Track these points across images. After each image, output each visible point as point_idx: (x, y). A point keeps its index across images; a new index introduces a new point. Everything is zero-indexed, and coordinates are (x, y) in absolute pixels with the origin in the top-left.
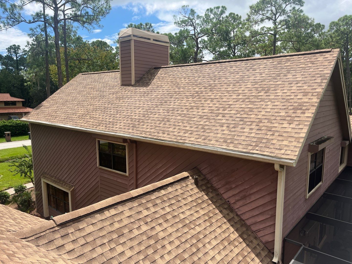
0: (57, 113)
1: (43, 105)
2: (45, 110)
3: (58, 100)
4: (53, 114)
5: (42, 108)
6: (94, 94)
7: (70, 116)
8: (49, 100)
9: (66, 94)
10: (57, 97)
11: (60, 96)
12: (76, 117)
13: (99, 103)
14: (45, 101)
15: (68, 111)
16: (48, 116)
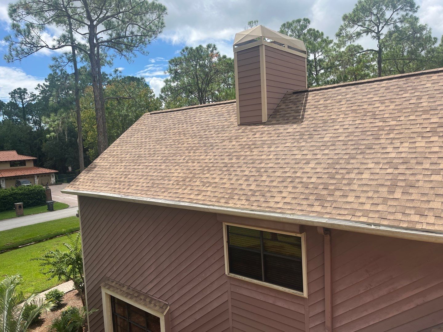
0: (129, 176)
1: (96, 164)
2: (104, 172)
3: (123, 156)
4: (121, 180)
5: (96, 169)
6: (189, 143)
7: (157, 182)
8: (106, 156)
9: (134, 146)
10: (120, 151)
11: (123, 148)
12: (171, 182)
13: (208, 157)
14: (98, 159)
15: (150, 174)
16: (112, 183)
